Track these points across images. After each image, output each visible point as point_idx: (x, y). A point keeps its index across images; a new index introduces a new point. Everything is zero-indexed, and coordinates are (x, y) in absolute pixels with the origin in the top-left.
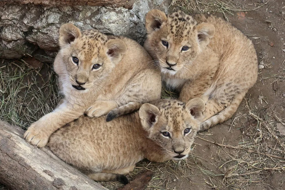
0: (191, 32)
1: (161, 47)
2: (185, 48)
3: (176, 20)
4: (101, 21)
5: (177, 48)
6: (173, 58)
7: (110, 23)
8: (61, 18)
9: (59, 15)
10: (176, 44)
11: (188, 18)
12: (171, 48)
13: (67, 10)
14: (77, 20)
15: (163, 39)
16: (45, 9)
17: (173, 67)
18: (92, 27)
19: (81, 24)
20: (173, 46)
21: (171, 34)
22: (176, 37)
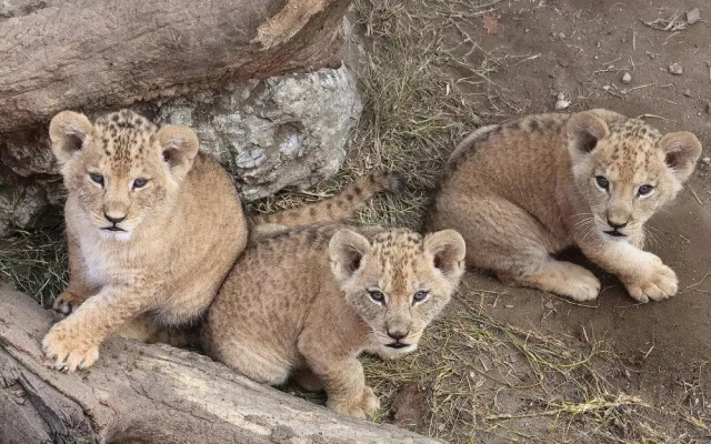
0: (147, 147)
1: (90, 186)
2: (139, 183)
3: (112, 127)
4: (274, 102)
5: (123, 182)
6: (116, 205)
7: (292, 102)
8: (195, 114)
9: (190, 111)
10: (119, 176)
11: (139, 122)
12: (111, 186)
13: (204, 96)
14: (226, 112)
15: (92, 170)
16: (159, 104)
17: (119, 225)
18: (259, 117)
19: (236, 117)
20: (114, 181)
21: (106, 157)
22: (118, 163)
